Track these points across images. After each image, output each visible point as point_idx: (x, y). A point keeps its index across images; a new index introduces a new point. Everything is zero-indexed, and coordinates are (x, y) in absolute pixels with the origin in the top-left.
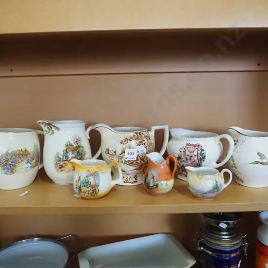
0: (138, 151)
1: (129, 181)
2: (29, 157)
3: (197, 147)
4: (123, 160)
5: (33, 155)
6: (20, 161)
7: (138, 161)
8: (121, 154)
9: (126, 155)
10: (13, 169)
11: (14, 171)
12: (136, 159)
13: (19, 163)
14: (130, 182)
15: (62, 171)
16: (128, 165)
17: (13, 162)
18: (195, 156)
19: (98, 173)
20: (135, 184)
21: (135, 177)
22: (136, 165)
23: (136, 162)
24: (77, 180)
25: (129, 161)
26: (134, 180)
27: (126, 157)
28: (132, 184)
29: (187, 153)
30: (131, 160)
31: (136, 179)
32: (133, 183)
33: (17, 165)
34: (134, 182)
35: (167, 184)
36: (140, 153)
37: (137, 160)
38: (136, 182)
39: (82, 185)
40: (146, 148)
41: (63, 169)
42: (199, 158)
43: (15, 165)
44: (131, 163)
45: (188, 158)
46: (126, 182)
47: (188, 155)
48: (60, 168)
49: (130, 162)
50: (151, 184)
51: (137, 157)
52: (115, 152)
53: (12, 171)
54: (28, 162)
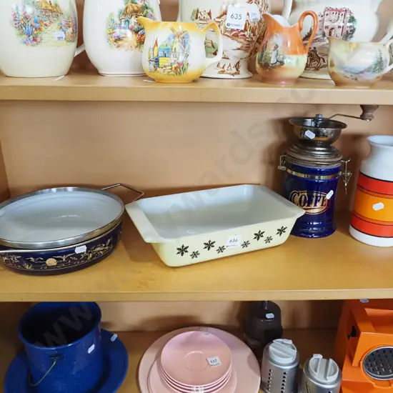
0: (248, 14)
1: (226, 71)
2: (63, 20)
3: (343, 13)
4: (222, 27)
5: (69, 18)
6: (47, 22)
7: (246, 33)
8: (219, 17)
9: (228, 19)
10: (36, 36)
11: (39, 39)
12: (243, 28)
13: (46, 25)
14: (229, 74)
15: (119, 46)
16: (230, 39)
17: (36, 22)
18: (339, 27)
19: (187, 35)
20: (236, 77)
21: (237, 66)
22: (242, 40)
23: (242, 33)
24: (152, 47)
25: (232, 30)
26: (234, 70)
27: (227, 22)
28: (232, 77)
29: (326, 24)
30: (235, 28)
31: (237, 70)
32: (233, 75)
33: (43, 28)
34: (235, 73)
35: (297, 61)
36: (251, 19)
37: (246, 30)
38: (238, 73)
39: (161, 54)
40: (260, 11)
41: (120, 43)
42: (345, 31)
43: (40, 29)
44: (235, 35)
45: (327, 31)
46: (223, 72)
47: (327, 27)
48: (116, 41)
49: (234, 32)
50: (273, 61)
51: (246, 26)
52: (209, 14)
53: (35, 40)
54: (61, 28)
